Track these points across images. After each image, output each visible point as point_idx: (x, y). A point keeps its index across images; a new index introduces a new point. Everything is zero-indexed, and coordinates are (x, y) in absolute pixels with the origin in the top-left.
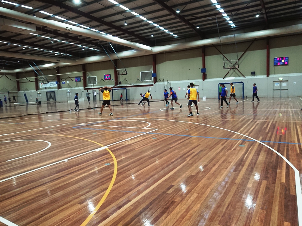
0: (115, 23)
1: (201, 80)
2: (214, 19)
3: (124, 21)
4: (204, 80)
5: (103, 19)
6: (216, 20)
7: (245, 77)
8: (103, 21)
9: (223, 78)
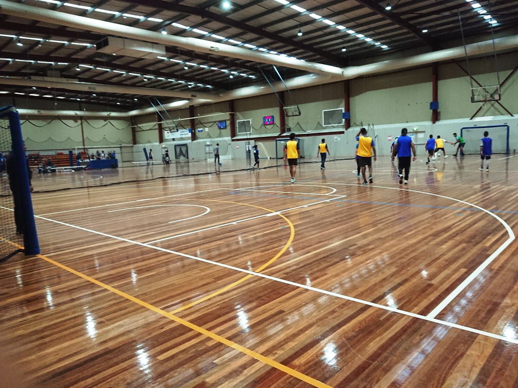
0: (283, 33)
1: (429, 123)
2: (456, 14)
3: (298, 29)
4: (434, 123)
5: (264, 29)
6: (458, 15)
7: (512, 116)
8: (264, 31)
9: (471, 119)
